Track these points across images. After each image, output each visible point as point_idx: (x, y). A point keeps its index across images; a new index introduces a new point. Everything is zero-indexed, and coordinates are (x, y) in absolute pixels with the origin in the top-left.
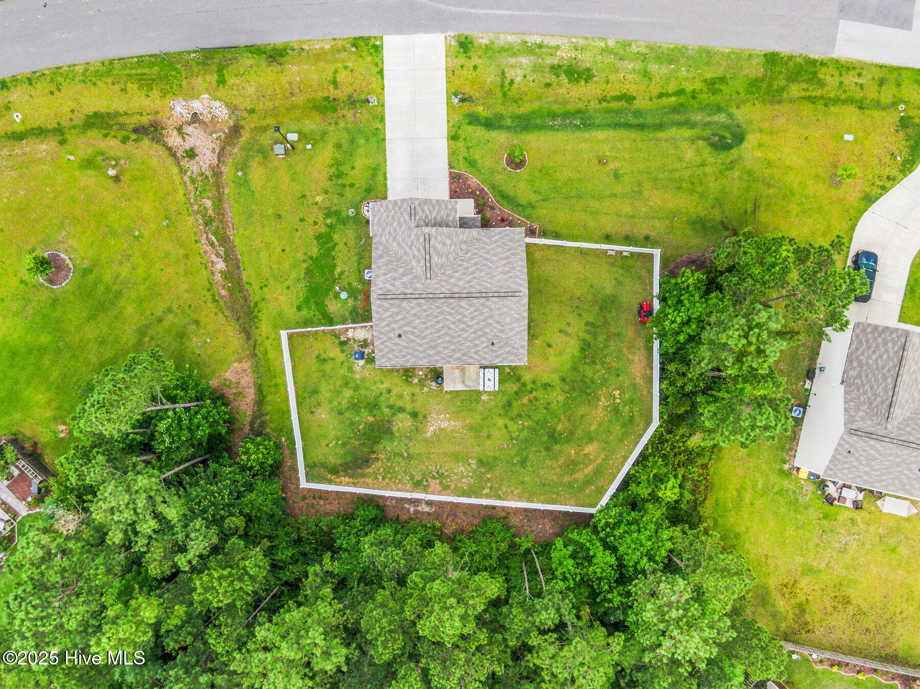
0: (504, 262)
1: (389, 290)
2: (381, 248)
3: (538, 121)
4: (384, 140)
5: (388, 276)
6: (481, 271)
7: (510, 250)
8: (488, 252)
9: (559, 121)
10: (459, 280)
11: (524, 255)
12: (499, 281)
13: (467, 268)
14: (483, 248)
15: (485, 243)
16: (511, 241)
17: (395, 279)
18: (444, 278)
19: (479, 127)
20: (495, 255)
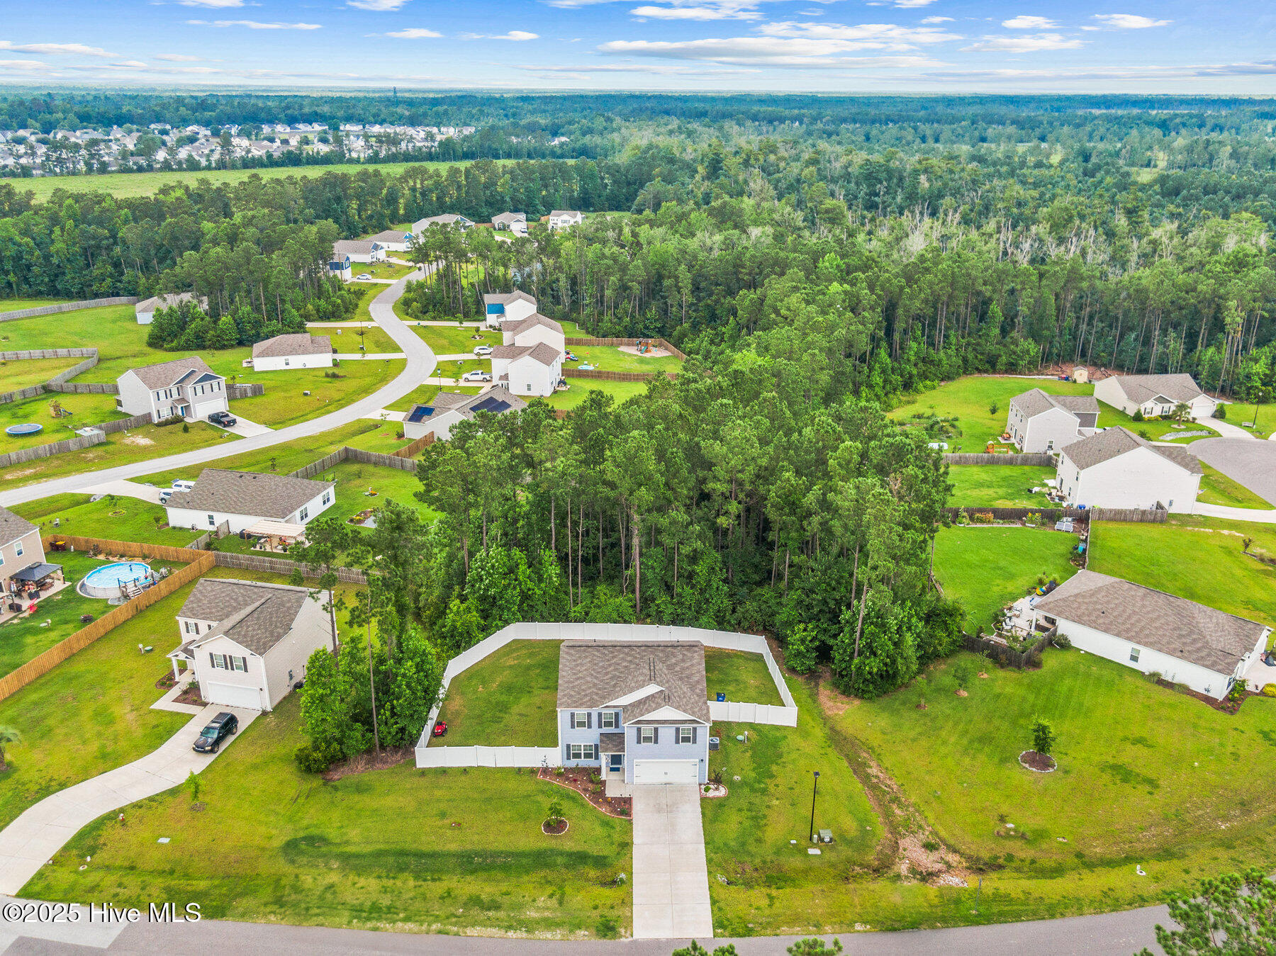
0: (580, 675)
1: (687, 650)
2: (698, 691)
3: (524, 861)
4: (707, 843)
5: (689, 664)
6: (602, 667)
7: (573, 687)
8: (595, 685)
9: (500, 860)
10: (623, 659)
11: (560, 682)
12: (586, 657)
13: (616, 669)
14: (599, 689)
15: (597, 694)
16: (571, 696)
17: (683, 661)
18: (637, 661)
19: (595, 854)
20: (588, 682)
